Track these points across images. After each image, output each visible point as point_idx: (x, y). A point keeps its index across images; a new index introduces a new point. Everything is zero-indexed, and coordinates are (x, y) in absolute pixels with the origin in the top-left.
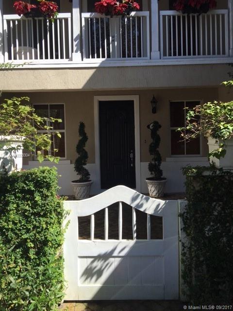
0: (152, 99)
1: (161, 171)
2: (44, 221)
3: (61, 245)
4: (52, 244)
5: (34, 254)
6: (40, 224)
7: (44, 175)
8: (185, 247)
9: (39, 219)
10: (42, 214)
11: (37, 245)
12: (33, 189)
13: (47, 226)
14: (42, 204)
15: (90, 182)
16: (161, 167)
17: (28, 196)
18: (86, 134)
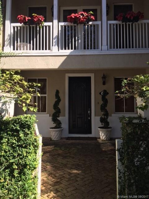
0: (103, 75)
1: (108, 122)
2: (25, 151)
3: (36, 168)
4: (30, 167)
5: (17, 174)
6: (22, 153)
7: (26, 120)
8: (121, 173)
9: (22, 150)
10: (24, 146)
11: (20, 167)
12: (19, 129)
13: (27, 155)
14: (24, 139)
15: (62, 129)
16: (109, 120)
17: (15, 134)
18: (60, 97)
